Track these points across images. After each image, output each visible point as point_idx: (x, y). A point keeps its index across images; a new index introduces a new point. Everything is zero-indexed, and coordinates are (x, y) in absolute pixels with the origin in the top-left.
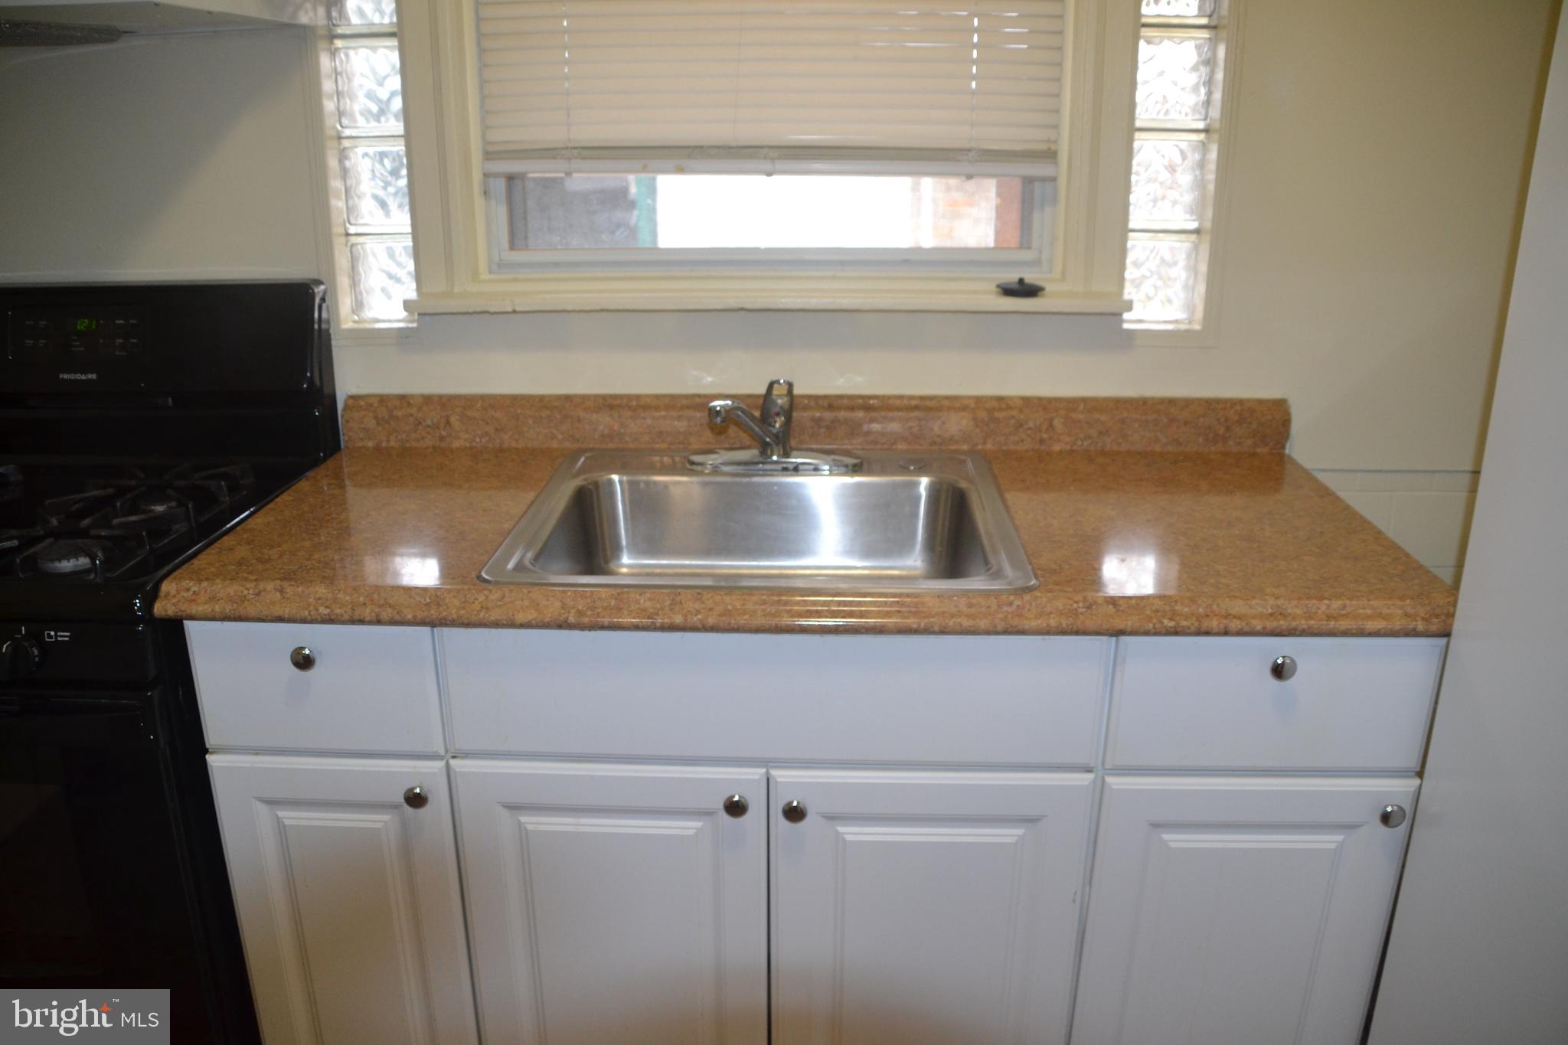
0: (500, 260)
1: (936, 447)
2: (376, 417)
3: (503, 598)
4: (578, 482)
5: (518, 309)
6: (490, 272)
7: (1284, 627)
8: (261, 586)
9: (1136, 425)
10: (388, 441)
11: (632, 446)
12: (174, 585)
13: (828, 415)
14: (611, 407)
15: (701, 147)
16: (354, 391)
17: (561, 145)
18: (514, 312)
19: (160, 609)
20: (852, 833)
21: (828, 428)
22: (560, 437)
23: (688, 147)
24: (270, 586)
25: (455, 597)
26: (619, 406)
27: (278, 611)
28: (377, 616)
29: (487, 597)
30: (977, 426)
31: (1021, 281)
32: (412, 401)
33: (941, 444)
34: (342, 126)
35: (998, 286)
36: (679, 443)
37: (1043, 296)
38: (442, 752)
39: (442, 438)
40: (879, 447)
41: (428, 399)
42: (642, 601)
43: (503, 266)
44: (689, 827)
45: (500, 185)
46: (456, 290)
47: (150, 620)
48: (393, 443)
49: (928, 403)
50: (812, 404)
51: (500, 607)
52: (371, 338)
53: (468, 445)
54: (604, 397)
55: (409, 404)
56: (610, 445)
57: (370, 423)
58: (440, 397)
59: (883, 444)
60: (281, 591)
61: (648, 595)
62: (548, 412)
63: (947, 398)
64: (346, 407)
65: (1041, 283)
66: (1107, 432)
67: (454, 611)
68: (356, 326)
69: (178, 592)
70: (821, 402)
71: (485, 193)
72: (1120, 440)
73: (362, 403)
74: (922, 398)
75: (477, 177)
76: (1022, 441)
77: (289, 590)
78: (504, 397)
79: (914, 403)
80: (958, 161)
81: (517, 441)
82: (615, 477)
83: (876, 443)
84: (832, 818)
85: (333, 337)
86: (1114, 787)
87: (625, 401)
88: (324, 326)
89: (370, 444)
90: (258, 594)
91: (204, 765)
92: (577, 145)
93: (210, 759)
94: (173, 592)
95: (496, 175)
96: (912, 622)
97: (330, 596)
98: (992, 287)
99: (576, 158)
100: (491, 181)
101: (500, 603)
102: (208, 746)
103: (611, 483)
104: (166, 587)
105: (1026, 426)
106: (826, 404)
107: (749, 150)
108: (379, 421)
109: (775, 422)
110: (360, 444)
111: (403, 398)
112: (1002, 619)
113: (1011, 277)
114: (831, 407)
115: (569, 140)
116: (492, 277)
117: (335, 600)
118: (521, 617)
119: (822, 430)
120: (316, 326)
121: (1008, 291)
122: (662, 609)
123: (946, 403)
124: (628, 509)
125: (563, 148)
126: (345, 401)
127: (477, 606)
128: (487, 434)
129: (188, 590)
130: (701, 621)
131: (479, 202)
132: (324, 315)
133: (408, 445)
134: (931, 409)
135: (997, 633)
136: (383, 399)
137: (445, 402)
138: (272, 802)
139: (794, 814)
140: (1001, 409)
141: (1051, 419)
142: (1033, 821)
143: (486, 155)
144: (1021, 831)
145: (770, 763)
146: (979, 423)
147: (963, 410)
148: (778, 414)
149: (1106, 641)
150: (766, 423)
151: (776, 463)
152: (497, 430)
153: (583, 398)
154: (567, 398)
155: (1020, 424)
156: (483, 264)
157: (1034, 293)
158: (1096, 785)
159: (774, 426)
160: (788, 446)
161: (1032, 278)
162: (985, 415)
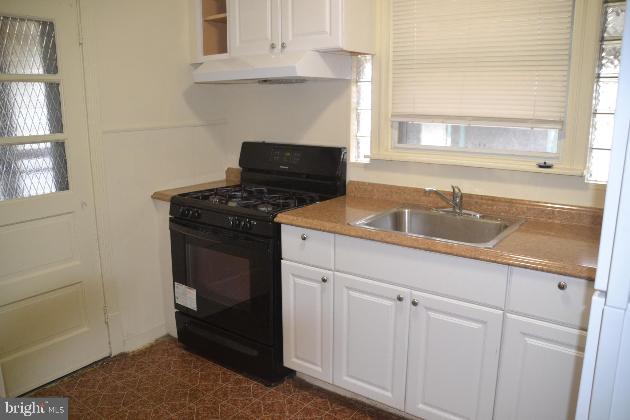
0: (395, 146)
1: (514, 216)
2: (355, 187)
3: (350, 229)
5: (393, 160)
6: (391, 150)
7: (562, 272)
8: (298, 218)
9: (585, 216)
10: (357, 194)
11: (422, 204)
12: (280, 215)
13: (480, 201)
14: (418, 192)
15: (450, 116)
16: (352, 179)
17: (411, 114)
18: (392, 160)
19: (276, 220)
20: (432, 314)
21: (480, 205)
22: (403, 199)
23: (446, 116)
24: (300, 218)
25: (339, 227)
26: (420, 191)
27: (300, 224)
28: (321, 228)
29: (346, 228)
30: (528, 210)
31: (545, 163)
32: (365, 184)
33: (515, 215)
34: (358, 106)
35: (537, 165)
36: (435, 205)
37: (552, 168)
38: (333, 269)
39: (371, 195)
40: (495, 213)
41: (369, 184)
42: (382, 234)
43: (395, 148)
44: (389, 303)
45: (396, 125)
46: (380, 154)
47: (273, 222)
48: (358, 195)
49: (513, 201)
50: (476, 197)
51: (349, 231)
52: (357, 165)
53: (378, 198)
54: (416, 189)
55: (364, 185)
56: (416, 203)
57: (354, 189)
58: (373, 184)
59: (497, 212)
60: (302, 220)
61: (384, 233)
62: (400, 191)
63: (519, 200)
64: (348, 183)
65: (552, 164)
66: (574, 217)
67: (337, 230)
68: (356, 162)
69: (281, 216)
70: (479, 197)
71: (392, 127)
72: (579, 221)
73: (352, 183)
74: (511, 199)
75: (389, 121)
76: (543, 217)
77: (304, 219)
78: (389, 185)
79: (508, 200)
80: (528, 123)
81: (391, 198)
83: (495, 212)
84: (427, 309)
85: (347, 164)
86: (509, 317)
87: (422, 190)
88: (344, 160)
89: (353, 195)
90: (297, 220)
91: (280, 262)
92: (416, 114)
93: (282, 261)
94: (280, 216)
95: (396, 122)
96: (449, 251)
97: (312, 222)
98: (535, 164)
99: (415, 118)
100: (394, 123)
101: (349, 230)
102: (282, 258)
104: (279, 215)
105: (544, 212)
106: (480, 198)
107: (463, 117)
108: (356, 188)
109: (457, 200)
110: (350, 194)
111: (363, 183)
112: (474, 254)
113: (542, 162)
114: (482, 199)
115: (414, 113)
116: (392, 151)
117: (313, 224)
118: (352, 234)
119: (478, 206)
120: (341, 160)
121: (541, 167)
122: (386, 237)
125: (412, 115)
126: (349, 182)
127: (343, 230)
128: (383, 195)
129: (283, 216)
130: (394, 241)
131: (390, 129)
132: (345, 157)
133: (362, 196)
134: (513, 203)
135: (472, 258)
136: (358, 182)
137: (373, 185)
138: (294, 275)
139: (414, 304)
140: (537, 205)
141: (553, 211)
142: (484, 323)
143: (393, 116)
144: (480, 326)
145: (412, 288)
146: (529, 209)
147: (524, 204)
148: (457, 197)
149: (507, 266)
150: (454, 200)
151: (457, 213)
152: (386, 195)
153: (411, 188)
154: (406, 188)
155: (542, 211)
156: (389, 147)
157: (549, 167)
158: (504, 315)
159: (456, 201)
160: (461, 208)
161: (549, 162)
162: (531, 207)
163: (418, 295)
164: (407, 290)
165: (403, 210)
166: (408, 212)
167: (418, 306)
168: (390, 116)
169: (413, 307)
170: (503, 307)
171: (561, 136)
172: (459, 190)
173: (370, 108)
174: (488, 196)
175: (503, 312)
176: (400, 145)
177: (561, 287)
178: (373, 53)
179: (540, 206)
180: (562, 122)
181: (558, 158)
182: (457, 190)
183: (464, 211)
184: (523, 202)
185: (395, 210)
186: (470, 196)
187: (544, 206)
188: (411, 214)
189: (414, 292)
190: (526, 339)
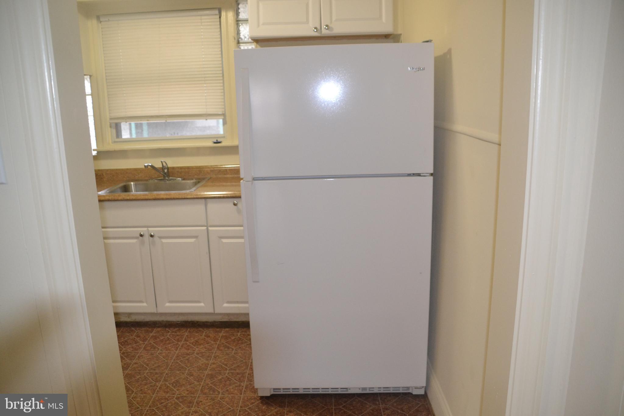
4: (124, 184)
6: (112, 143)
7: (234, 196)
11: (140, 178)
14: (136, 170)
15: (152, 116)
20: (164, 241)
21: (180, 173)
23: (150, 116)
31: (217, 141)
33: (203, 175)
36: (151, 176)
37: (221, 143)
39: (101, 178)
43: (115, 142)
44: (134, 241)
45: (114, 125)
46: (104, 147)
49: (201, 167)
50: (177, 168)
56: (136, 178)
59: (192, 175)
65: (221, 141)
75: (108, 124)
76: (221, 174)
80: (204, 116)
82: (132, 183)
83: (190, 175)
84: (161, 238)
86: (210, 229)
92: (128, 116)
95: (113, 123)
96: (168, 197)
98: (212, 142)
99: (127, 119)
103: (131, 184)
107: (161, 116)
113: (215, 141)
115: (126, 115)
121: (215, 143)
123: (205, 167)
124: (135, 188)
128: (111, 177)
131: (109, 129)
135: (183, 199)
139: (152, 236)
140: (216, 168)
141: (226, 169)
142: (196, 237)
143: (111, 119)
144: (195, 239)
145: (148, 227)
146: (211, 171)
147: (208, 168)
148: (165, 169)
149: (204, 200)
150: (163, 171)
151: (166, 179)
152: (113, 176)
153: (131, 169)
154: (127, 169)
155: (220, 171)
156: (110, 141)
157: (219, 142)
158: (208, 230)
159: (165, 171)
160: (169, 176)
161: (219, 140)
162: (213, 169)
163: (152, 230)
164: (146, 229)
165: (129, 183)
166: (133, 184)
167: (154, 237)
168: (108, 119)
169: (151, 238)
170: (206, 225)
171: (225, 123)
172: (166, 164)
173: (93, 115)
174: (185, 167)
175: (206, 228)
176: (118, 140)
177: (235, 205)
178: (91, 74)
179: (218, 167)
180: (224, 115)
181: (224, 137)
182: (164, 164)
183: (171, 178)
184: (207, 167)
185: (122, 184)
186: (173, 168)
187: (220, 167)
188: (136, 185)
189: (150, 229)
190: (222, 240)
